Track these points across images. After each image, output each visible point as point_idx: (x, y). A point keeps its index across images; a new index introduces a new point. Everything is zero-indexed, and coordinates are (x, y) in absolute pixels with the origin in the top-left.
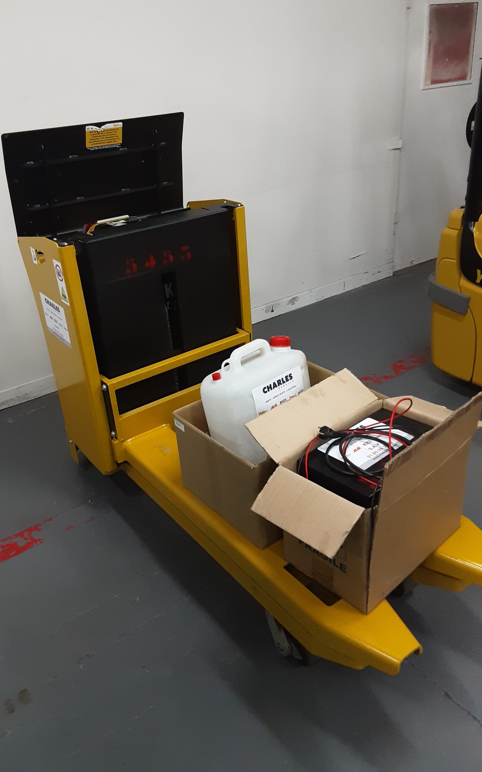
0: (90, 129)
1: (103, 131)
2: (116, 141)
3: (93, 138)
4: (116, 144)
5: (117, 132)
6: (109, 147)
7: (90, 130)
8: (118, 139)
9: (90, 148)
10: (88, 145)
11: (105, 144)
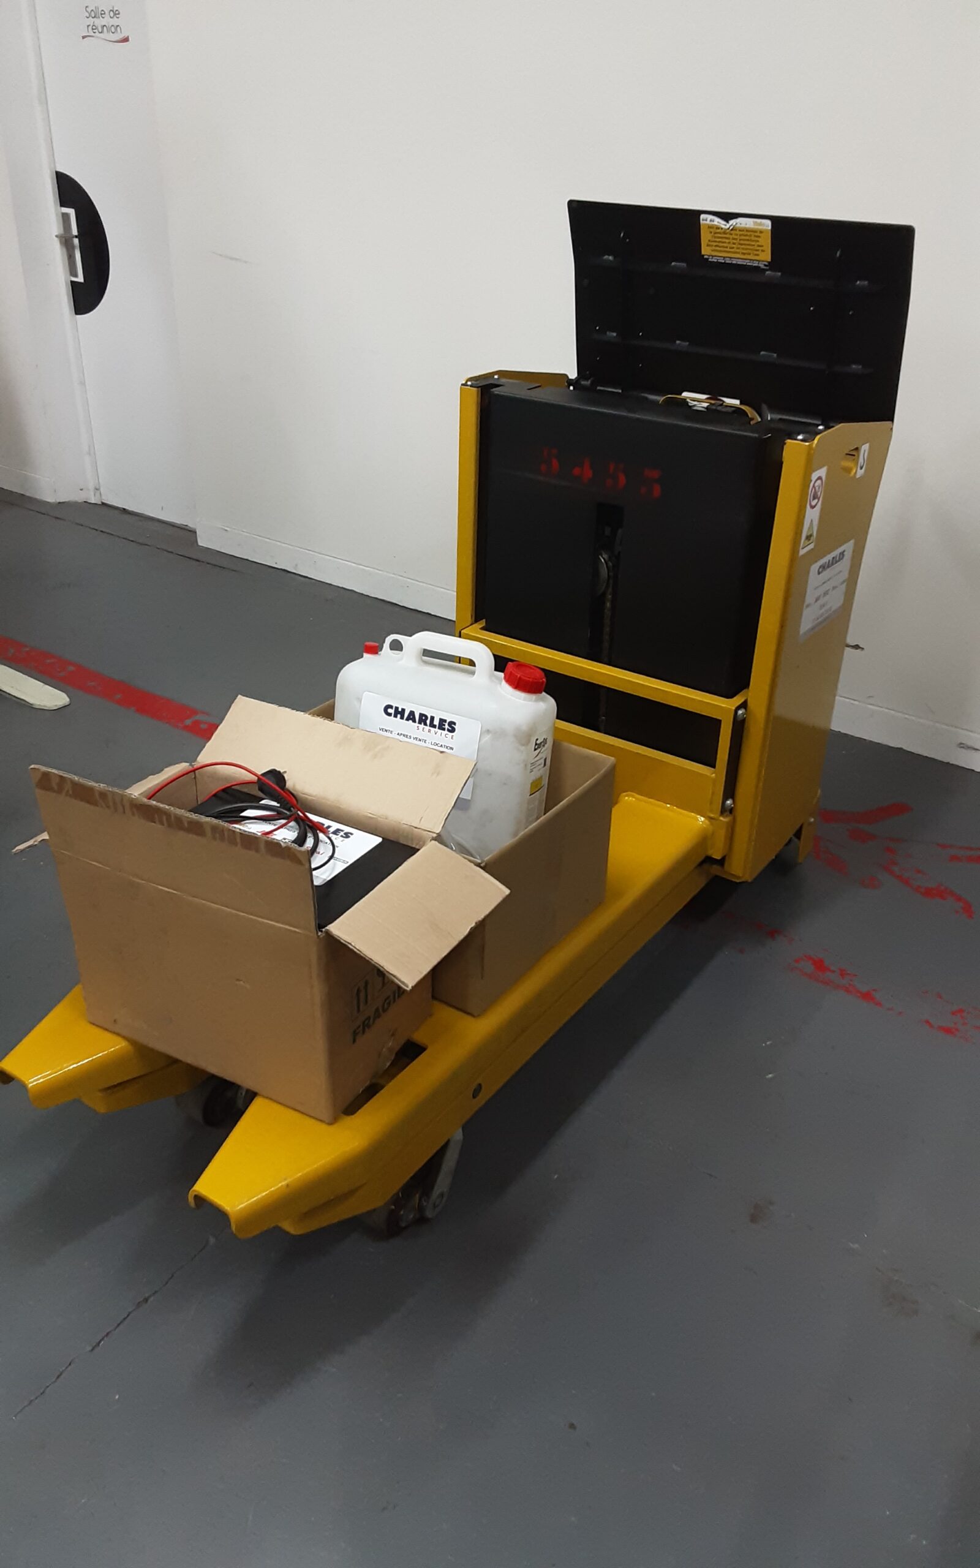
0: (709, 220)
1: (732, 230)
2: (758, 255)
3: (714, 239)
4: (759, 261)
5: (759, 237)
6: (745, 264)
7: (708, 222)
8: (763, 251)
9: (709, 256)
10: (705, 251)
11: (738, 257)
